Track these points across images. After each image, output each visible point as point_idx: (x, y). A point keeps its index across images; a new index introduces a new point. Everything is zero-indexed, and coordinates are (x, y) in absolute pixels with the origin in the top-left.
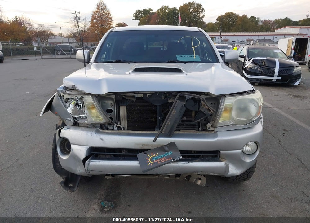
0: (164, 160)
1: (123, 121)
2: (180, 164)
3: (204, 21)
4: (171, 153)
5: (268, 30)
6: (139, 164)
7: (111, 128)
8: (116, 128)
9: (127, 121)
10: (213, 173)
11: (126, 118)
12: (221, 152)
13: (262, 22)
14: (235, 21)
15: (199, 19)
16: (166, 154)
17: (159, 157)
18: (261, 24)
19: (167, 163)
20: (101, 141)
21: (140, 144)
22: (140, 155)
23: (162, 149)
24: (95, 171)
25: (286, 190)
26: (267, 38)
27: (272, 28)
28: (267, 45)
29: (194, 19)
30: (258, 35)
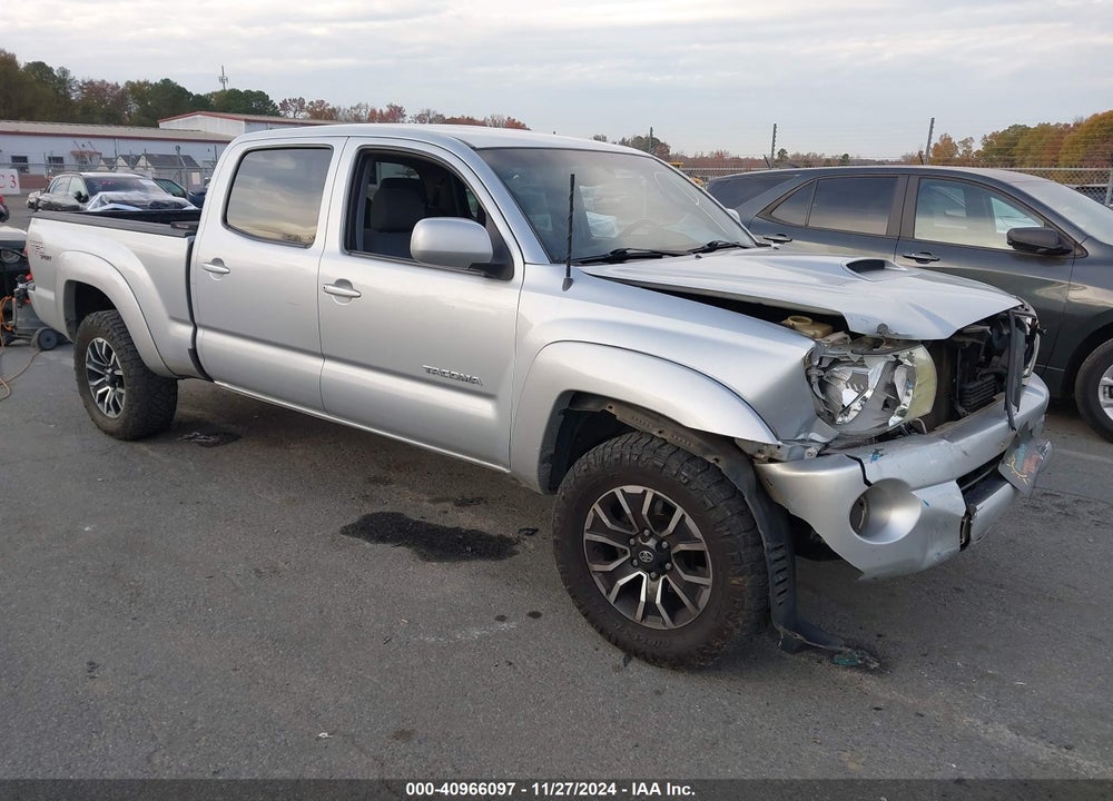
13: (81, 88)
18: (78, 95)
20: (966, 456)
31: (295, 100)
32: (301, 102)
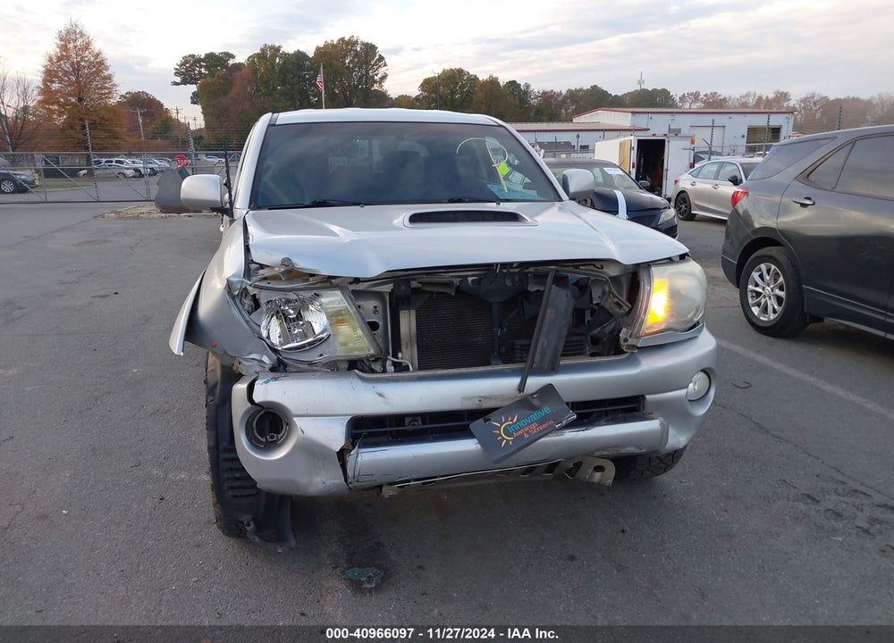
0: (535, 429)
1: (407, 348)
2: (570, 435)
3: (386, 91)
4: (546, 410)
5: (553, 118)
6: (479, 446)
7: (377, 367)
8: (390, 368)
9: (418, 347)
10: (637, 447)
11: (414, 340)
12: (648, 397)
13: (537, 97)
14: (468, 92)
15: (373, 86)
16: (535, 416)
17: (521, 424)
18: (534, 102)
19: (543, 436)
20: (380, 398)
21: (474, 397)
22: (476, 425)
23: (524, 403)
24: (372, 475)
25: (748, 481)
26: (562, 138)
27: (563, 111)
28: (563, 156)
29: (357, 86)
30: (535, 131)
31: (692, 94)
32: (696, 96)
